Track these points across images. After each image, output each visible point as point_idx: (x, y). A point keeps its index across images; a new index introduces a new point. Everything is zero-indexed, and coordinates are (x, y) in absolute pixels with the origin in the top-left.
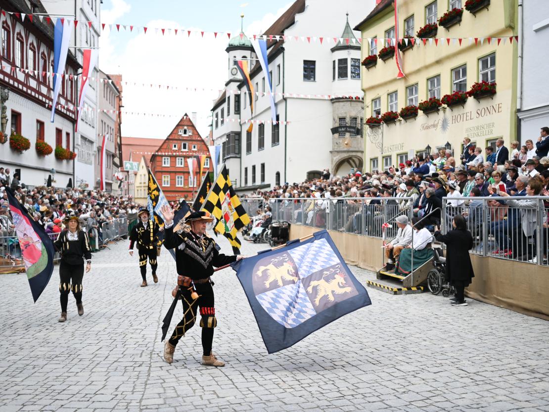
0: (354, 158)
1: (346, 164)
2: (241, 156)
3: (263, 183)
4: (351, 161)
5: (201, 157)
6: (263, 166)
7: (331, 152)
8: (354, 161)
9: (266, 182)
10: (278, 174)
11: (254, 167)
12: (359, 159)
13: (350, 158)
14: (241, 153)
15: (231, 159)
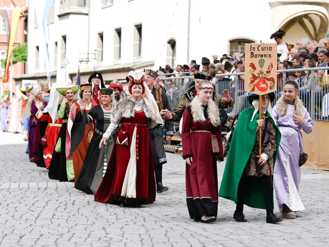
0: (313, 17)
1: (297, 25)
2: (89, 11)
3: (138, 60)
4: (306, 21)
5: (11, 12)
6: (139, 28)
7: (271, 5)
8: (311, 21)
9: (145, 58)
10: (172, 43)
11: (119, 32)
12: (321, 17)
13: (306, 16)
14: (89, 6)
15: (71, 16)
